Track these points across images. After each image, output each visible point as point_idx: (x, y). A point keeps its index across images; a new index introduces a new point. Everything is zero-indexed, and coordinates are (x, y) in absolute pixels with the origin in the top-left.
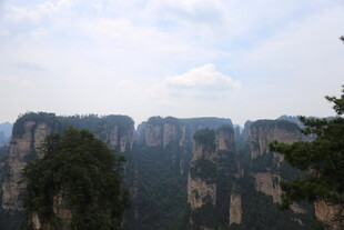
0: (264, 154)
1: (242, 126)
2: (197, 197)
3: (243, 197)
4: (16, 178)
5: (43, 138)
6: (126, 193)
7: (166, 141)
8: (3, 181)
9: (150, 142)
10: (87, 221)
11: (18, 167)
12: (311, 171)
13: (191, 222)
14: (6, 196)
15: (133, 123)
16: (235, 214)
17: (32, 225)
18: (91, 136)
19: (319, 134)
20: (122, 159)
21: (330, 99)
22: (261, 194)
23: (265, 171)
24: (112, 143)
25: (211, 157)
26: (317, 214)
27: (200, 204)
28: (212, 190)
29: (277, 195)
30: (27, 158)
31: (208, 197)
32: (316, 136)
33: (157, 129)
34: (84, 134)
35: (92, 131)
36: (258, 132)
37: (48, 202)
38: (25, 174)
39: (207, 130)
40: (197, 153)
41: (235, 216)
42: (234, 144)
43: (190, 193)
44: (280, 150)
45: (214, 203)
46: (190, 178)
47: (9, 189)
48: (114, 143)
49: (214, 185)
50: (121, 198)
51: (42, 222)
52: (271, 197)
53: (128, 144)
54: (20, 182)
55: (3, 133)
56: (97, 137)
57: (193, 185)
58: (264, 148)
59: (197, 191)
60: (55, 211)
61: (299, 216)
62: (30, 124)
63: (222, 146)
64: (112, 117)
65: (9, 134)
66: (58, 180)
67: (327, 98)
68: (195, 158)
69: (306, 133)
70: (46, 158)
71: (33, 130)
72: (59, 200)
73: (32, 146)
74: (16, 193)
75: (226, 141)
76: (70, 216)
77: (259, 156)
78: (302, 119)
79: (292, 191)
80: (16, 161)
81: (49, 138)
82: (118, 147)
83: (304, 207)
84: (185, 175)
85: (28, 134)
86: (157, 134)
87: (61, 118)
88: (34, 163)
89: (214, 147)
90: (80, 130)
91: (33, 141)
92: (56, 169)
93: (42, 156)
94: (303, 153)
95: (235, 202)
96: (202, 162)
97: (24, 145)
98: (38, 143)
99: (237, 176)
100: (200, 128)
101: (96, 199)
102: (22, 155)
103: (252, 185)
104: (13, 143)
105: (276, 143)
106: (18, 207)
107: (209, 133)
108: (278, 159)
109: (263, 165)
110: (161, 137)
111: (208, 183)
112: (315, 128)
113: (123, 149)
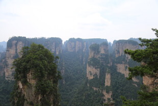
0: (122, 55)
1: (112, 43)
2: (91, 74)
3: (111, 74)
4: (10, 66)
5: (21, 48)
6: (59, 72)
7: (77, 49)
8: (4, 68)
9: (70, 50)
10: (42, 85)
11: (10, 62)
12: (142, 63)
13: (88, 85)
14: (7, 74)
15: (62, 41)
16: (108, 81)
17: (19, 86)
18: (43, 48)
19: (148, 46)
20: (57, 58)
21: (154, 30)
22: (120, 73)
23: (122, 63)
24: (52, 50)
25: (97, 57)
26: (144, 82)
27: (92, 78)
28: (98, 72)
29: (127, 73)
30: (14, 57)
31: (96, 74)
32: (146, 47)
33: (73, 44)
34: (40, 46)
35: (43, 45)
36: (119, 45)
37: (25, 77)
38: (14, 64)
39: (96, 44)
40: (91, 55)
41: (108, 83)
42: (108, 51)
43: (88, 73)
44: (129, 53)
45: (98, 77)
46: (88, 66)
47: (7, 71)
48: (53, 50)
49: (99, 69)
50: (57, 75)
51: (23, 85)
52: (124, 74)
53: (60, 51)
54: (12, 68)
55: (2, 46)
56: (46, 48)
57: (89, 69)
58: (122, 52)
59: (91, 72)
60: (28, 80)
61: (136, 83)
62: (15, 42)
63: (102, 52)
64: (52, 38)
65: (5, 46)
66: (29, 67)
67: (152, 29)
68: (90, 57)
69: (141, 45)
70: (23, 57)
71: (16, 45)
72: (30, 76)
73: (16, 52)
74: (11, 73)
75: (104, 49)
76: (35, 83)
77: (119, 56)
78: (140, 39)
79: (134, 72)
80: (10, 59)
81: (23, 49)
82: (55, 52)
83: (138, 79)
84: (86, 64)
85: (14, 46)
86: (73, 46)
87: (29, 39)
88: (18, 59)
89: (99, 52)
90: (37, 44)
91: (16, 50)
92: (28, 62)
93: (21, 56)
94: (139, 55)
95: (108, 77)
96: (94, 59)
97: (12, 51)
98: (19, 51)
99: (109, 65)
100: (92, 43)
101: (46, 75)
102: (12, 56)
103: (116, 69)
104: (7, 51)
105: (127, 50)
106: (12, 79)
107: (97, 46)
108: (128, 58)
109: (121, 60)
110: (75, 47)
111: (96, 68)
112: (146, 43)
113: (57, 53)
